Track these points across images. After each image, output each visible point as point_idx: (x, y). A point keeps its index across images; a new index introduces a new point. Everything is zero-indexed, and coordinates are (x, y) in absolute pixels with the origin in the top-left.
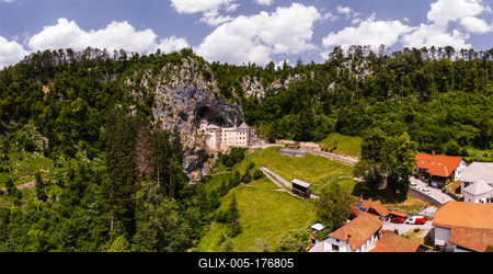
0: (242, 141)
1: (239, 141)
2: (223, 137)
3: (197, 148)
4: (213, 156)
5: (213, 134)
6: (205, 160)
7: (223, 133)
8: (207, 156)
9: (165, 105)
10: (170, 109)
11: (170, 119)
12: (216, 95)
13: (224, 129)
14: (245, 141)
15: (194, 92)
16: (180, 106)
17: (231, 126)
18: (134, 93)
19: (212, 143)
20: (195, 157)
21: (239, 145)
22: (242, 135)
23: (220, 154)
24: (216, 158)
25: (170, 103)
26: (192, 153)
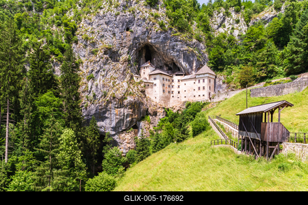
0: (202, 92)
1: (197, 93)
2: (175, 90)
3: (129, 99)
4: (155, 114)
5: (157, 82)
6: (143, 118)
7: (175, 84)
8: (147, 113)
9: (87, 39)
10: (94, 44)
11: (93, 58)
12: (162, 26)
13: (176, 78)
14: (206, 92)
15: (131, 22)
16: (109, 41)
17: (188, 74)
18: (54, 28)
19: (155, 95)
20: (126, 111)
21: (197, 99)
22: (202, 84)
23: (166, 112)
24: (161, 116)
25: (95, 37)
26: (121, 106)
